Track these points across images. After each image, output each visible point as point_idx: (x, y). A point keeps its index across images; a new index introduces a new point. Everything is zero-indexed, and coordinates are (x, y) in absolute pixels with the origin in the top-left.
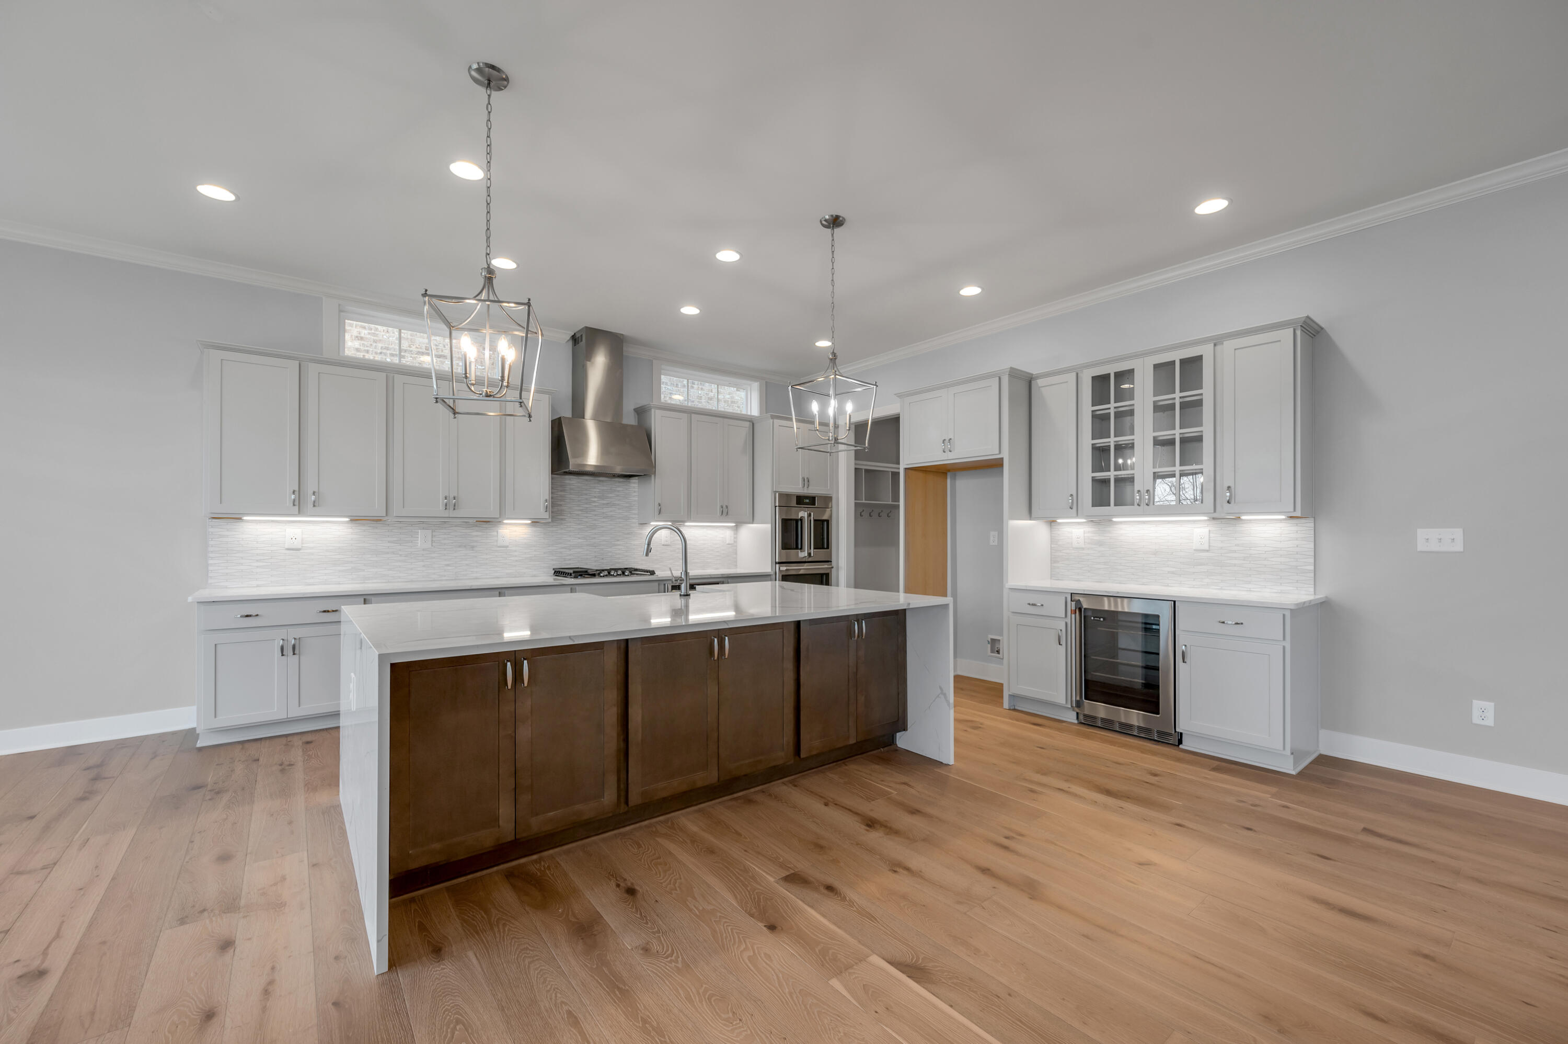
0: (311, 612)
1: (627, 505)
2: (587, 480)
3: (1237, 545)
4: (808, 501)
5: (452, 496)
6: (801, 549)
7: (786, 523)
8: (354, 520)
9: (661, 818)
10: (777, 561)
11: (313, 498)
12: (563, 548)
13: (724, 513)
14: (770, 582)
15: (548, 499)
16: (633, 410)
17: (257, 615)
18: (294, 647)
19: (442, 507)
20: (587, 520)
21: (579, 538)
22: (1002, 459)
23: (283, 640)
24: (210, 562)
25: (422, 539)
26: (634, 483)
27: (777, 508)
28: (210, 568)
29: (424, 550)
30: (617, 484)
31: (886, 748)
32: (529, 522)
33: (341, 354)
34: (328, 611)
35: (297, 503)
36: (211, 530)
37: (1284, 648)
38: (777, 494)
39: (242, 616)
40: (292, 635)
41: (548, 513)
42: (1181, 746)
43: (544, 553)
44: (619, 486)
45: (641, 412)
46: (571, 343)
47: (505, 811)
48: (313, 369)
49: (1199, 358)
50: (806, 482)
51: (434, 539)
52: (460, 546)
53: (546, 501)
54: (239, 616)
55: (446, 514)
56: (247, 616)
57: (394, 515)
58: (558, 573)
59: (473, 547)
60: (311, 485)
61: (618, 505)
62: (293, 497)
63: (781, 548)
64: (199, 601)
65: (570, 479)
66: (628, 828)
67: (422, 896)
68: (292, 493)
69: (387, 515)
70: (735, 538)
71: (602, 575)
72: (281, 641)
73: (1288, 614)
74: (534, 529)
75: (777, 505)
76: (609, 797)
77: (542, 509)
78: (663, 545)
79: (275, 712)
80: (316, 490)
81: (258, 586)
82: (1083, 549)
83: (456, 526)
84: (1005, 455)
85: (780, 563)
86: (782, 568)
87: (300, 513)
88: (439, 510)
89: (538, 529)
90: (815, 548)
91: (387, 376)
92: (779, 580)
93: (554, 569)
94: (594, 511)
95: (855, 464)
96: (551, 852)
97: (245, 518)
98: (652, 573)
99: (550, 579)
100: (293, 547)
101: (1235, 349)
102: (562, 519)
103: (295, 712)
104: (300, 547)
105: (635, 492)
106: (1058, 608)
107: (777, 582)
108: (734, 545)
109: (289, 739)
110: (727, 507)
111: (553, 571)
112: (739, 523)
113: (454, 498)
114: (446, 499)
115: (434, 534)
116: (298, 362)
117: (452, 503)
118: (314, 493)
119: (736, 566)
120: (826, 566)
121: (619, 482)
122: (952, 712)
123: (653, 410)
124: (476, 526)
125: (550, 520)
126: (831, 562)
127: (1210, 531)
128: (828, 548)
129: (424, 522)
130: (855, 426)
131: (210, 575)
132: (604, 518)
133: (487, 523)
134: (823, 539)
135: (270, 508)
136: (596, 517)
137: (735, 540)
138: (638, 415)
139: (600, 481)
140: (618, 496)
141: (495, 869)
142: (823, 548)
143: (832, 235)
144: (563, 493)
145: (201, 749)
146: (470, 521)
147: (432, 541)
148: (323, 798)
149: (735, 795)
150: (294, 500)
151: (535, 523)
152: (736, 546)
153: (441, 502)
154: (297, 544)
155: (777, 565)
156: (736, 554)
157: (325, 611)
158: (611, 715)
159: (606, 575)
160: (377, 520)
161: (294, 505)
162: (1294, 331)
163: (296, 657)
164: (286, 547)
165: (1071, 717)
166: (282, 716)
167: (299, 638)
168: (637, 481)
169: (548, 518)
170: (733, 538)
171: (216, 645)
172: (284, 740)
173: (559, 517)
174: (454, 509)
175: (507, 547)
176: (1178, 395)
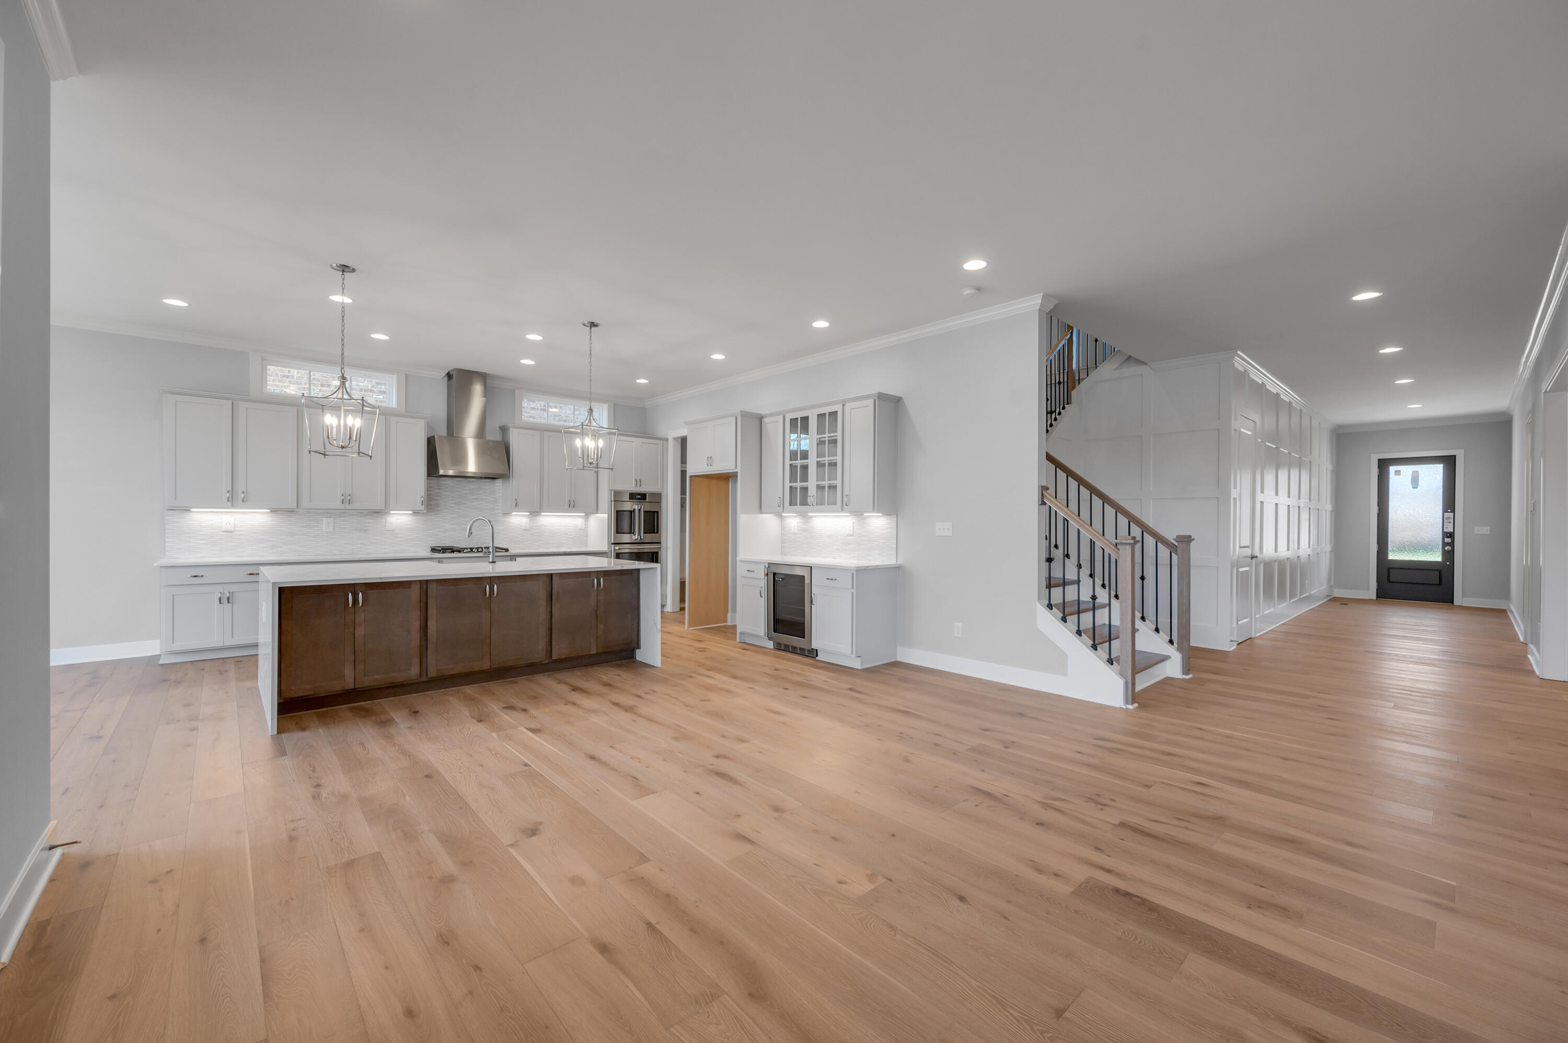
0: (241, 574)
1: (493, 499)
2: (459, 481)
3: (865, 532)
4: (640, 497)
5: (347, 494)
6: (634, 533)
7: (619, 514)
8: (273, 511)
9: (453, 688)
10: (612, 542)
11: (242, 495)
12: (439, 531)
13: (572, 506)
14: (607, 559)
15: (424, 495)
16: (498, 428)
17: (202, 576)
18: (228, 599)
19: (339, 502)
20: (459, 511)
21: (453, 524)
22: (737, 472)
23: (221, 593)
24: (167, 540)
25: (326, 524)
26: (499, 483)
27: (613, 502)
28: (167, 545)
29: (327, 533)
30: (485, 484)
31: (626, 661)
32: (411, 512)
33: (264, 391)
34: (253, 574)
35: (230, 499)
36: (167, 518)
37: (853, 593)
38: (613, 492)
39: (191, 577)
40: (227, 590)
41: (423, 506)
42: (817, 658)
43: (424, 535)
44: (487, 485)
45: (504, 430)
46: (446, 379)
47: (348, 673)
48: (242, 406)
49: (836, 413)
50: (639, 482)
51: (336, 525)
52: (356, 530)
53: (422, 497)
54: (189, 576)
55: (343, 507)
56: (195, 576)
57: (303, 508)
58: (434, 550)
59: (366, 531)
60: (241, 487)
61: (486, 499)
62: (228, 495)
63: (615, 532)
64: (161, 565)
65: (445, 480)
66: (430, 692)
67: (301, 715)
68: (227, 491)
69: (297, 507)
70: (585, 525)
71: (465, 551)
72: (220, 594)
73: (855, 573)
74: (416, 517)
75: (613, 500)
76: (414, 671)
77: (419, 503)
78: (524, 530)
79: (216, 642)
80: (245, 490)
81: (202, 557)
82: (796, 534)
83: (353, 515)
84: (739, 470)
85: (614, 544)
86: (617, 548)
87: (233, 506)
88: (338, 505)
89: (419, 517)
90: (644, 533)
91: (298, 409)
92: (614, 558)
93: (431, 547)
94: (465, 504)
95: (682, 467)
96: (380, 700)
97: (192, 510)
98: (507, 550)
99: (428, 554)
100: (228, 530)
101: (851, 409)
102: (439, 510)
103: (229, 642)
104: (233, 530)
105: (499, 489)
106: (761, 572)
107: (612, 559)
108: (585, 531)
109: (225, 660)
110: (574, 501)
111: (430, 549)
112: (587, 515)
113: (349, 496)
114: (343, 495)
115: (336, 521)
116: (230, 402)
117: (347, 500)
118: (243, 492)
119: (587, 546)
120: (656, 546)
121: (486, 482)
122: (659, 635)
123: (511, 429)
124: (369, 515)
125: (425, 511)
126: (660, 543)
127: (853, 523)
128: (657, 533)
129: (327, 513)
130: (681, 439)
131: (167, 549)
132: (473, 509)
133: (378, 513)
134: (654, 525)
135: (211, 503)
136: (466, 509)
137: (586, 526)
138: (502, 431)
139: (470, 481)
140: (485, 493)
141: (344, 706)
142: (654, 533)
143: (591, 332)
144: (439, 491)
145: (162, 665)
146: (364, 511)
147: (334, 526)
148: (248, 684)
149: (507, 680)
150: (228, 497)
151: (416, 513)
152: (587, 531)
153: (340, 498)
154: (230, 528)
155: (613, 545)
156: (587, 536)
157: (251, 574)
158: (416, 625)
159: (469, 552)
160: (291, 511)
161: (228, 501)
162: (875, 400)
163: (230, 605)
164: (223, 530)
165: (770, 644)
166: (220, 644)
167: (232, 592)
168: (501, 481)
169: (424, 509)
170: (584, 524)
171: (173, 595)
172: (221, 660)
173: (437, 509)
174: (349, 503)
175: (394, 530)
176: (827, 435)
